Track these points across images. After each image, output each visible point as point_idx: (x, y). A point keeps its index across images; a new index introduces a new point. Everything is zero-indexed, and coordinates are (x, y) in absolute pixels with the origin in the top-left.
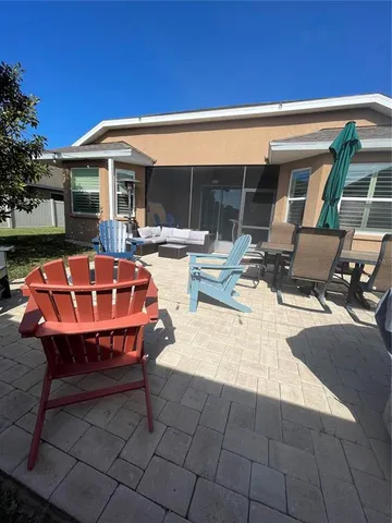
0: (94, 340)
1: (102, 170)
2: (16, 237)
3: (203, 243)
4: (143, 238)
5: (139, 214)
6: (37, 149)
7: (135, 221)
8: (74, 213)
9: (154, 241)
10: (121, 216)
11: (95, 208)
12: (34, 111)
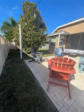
0: (59, 73)
1: (57, 37)
2: (41, 50)
3: (83, 54)
4: (64, 52)
5: (64, 46)
6: (47, 35)
7: (63, 48)
8: (51, 46)
9: (67, 52)
10: (60, 47)
11: (54, 45)
12: (47, 29)
